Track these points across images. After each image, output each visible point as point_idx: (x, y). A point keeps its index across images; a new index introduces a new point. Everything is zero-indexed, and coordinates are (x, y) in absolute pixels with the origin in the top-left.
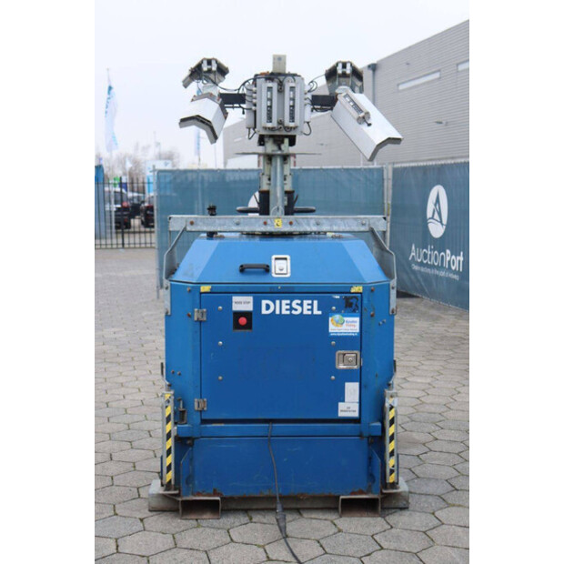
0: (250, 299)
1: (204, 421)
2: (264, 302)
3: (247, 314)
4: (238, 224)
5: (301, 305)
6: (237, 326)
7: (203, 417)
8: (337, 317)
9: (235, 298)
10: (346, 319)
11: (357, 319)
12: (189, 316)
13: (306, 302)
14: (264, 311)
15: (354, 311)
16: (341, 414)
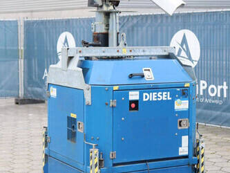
0: (137, 93)
1: (114, 165)
2: (144, 94)
3: (136, 102)
4: (104, 52)
5: (162, 95)
6: (131, 109)
7: (114, 162)
9: (130, 93)
11: (188, 101)
12: (107, 104)
13: (164, 93)
14: (144, 100)
15: (186, 97)
16: (180, 154)
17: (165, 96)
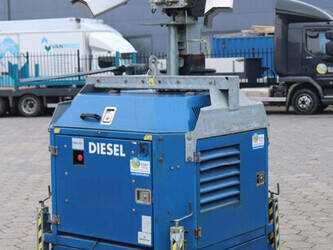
0: (82, 140)
1: (60, 233)
2: (90, 144)
3: (80, 152)
5: (112, 148)
6: (76, 161)
7: (59, 230)
8: (135, 159)
9: (74, 140)
10: (141, 162)
11: (149, 163)
13: (115, 146)
14: (91, 152)
15: (146, 156)
16: (140, 242)
17: (116, 150)
